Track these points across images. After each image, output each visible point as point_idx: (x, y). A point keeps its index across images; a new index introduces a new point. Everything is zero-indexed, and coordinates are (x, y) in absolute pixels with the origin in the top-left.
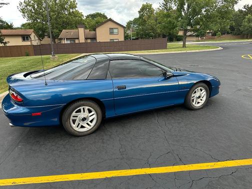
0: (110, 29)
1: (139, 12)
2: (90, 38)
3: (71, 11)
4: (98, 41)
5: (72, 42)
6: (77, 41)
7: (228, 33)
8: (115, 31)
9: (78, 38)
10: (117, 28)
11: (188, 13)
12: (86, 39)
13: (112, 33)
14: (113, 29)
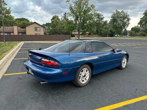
0: (35, 28)
1: (51, 20)
2: (21, 33)
3: (7, 15)
4: (27, 34)
5: (8, 34)
6: (12, 34)
7: (95, 34)
8: (38, 29)
9: (13, 32)
10: (39, 28)
11: (80, 22)
12: (19, 33)
13: (36, 30)
14: (37, 28)
